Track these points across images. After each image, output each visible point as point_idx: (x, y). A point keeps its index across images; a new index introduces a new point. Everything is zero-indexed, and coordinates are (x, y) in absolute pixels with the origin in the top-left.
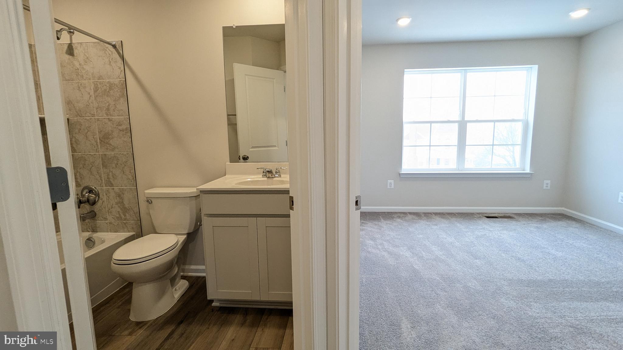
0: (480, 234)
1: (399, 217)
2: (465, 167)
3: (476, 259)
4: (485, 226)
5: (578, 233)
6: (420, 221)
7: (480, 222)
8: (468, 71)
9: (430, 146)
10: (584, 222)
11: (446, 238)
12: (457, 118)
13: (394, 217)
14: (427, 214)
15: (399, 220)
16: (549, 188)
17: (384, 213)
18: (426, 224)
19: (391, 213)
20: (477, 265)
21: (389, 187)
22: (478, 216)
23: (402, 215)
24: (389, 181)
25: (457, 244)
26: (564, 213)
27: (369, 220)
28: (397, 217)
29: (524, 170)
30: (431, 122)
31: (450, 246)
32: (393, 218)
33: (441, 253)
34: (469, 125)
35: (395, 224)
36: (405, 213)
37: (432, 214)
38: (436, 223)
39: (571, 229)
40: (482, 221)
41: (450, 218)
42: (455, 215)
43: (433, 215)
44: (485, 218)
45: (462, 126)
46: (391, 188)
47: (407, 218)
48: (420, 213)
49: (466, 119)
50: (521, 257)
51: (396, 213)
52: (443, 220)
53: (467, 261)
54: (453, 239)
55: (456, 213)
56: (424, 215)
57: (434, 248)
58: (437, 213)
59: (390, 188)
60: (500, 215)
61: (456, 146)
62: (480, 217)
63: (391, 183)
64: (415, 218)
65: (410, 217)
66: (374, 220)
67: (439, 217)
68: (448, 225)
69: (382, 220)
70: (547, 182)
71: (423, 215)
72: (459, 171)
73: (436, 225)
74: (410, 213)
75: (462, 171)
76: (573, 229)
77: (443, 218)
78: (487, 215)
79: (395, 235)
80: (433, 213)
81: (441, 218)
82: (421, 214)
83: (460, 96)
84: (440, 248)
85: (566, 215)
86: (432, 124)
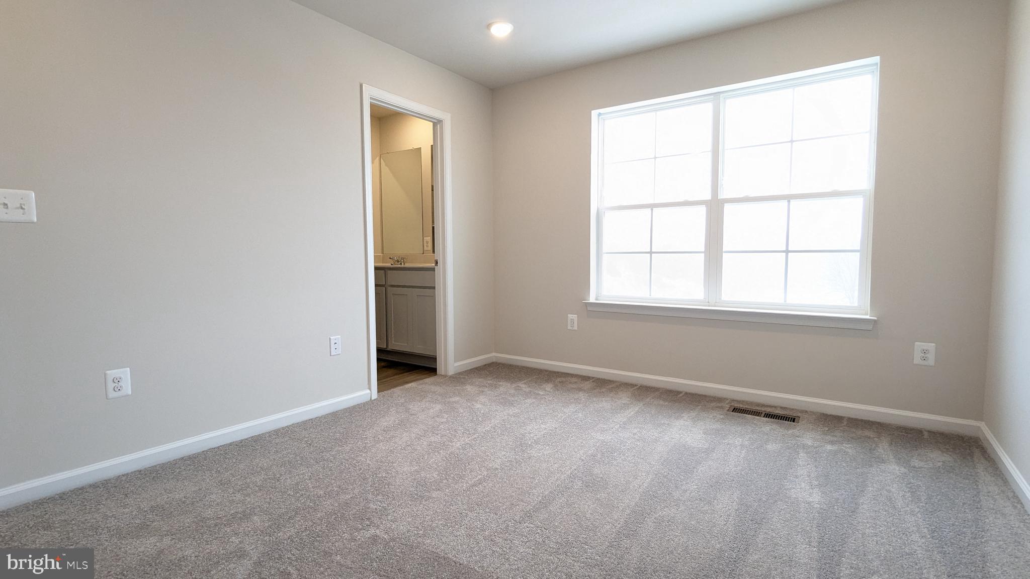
9: (651, 253)
12: (707, 196)
16: (931, 363)
21: (569, 328)
24: (571, 316)
30: (652, 206)
34: (727, 208)
46: (574, 329)
49: (721, 196)
61: (702, 252)
63: (572, 321)
70: (925, 348)
72: (709, 306)
86: (654, 209)
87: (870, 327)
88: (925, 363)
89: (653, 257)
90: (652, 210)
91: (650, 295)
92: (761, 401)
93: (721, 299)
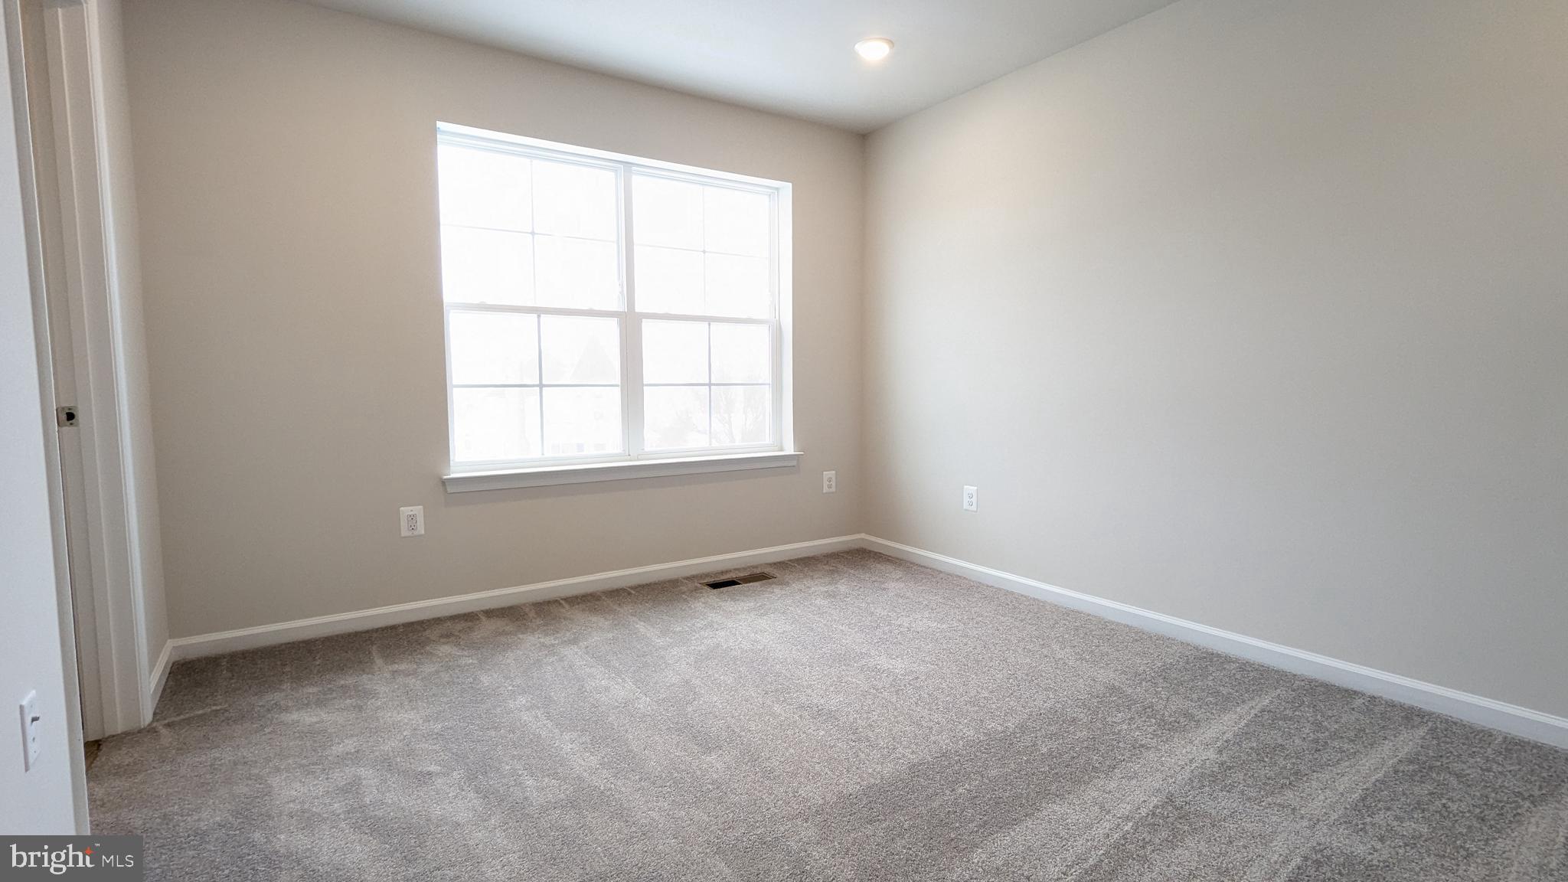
0: (703, 647)
1: (448, 636)
2: (646, 450)
3: (708, 750)
4: (713, 616)
5: (908, 594)
6: (521, 636)
7: (698, 605)
8: (634, 168)
9: (541, 386)
10: (907, 562)
11: (607, 689)
12: (616, 305)
13: (428, 638)
14: (546, 608)
15: (445, 649)
16: (833, 489)
17: (393, 628)
18: (543, 645)
19: (421, 623)
20: (715, 776)
21: (405, 532)
22: (691, 585)
23: (459, 626)
24: (405, 511)
25: (644, 704)
26: (864, 547)
27: (319, 672)
28: (442, 636)
29: (782, 450)
30: (538, 311)
31: (622, 717)
32: (423, 644)
33: (594, 761)
34: (647, 326)
35: (428, 668)
36: (469, 618)
37: (560, 604)
38: (574, 633)
39: (893, 585)
40: (702, 600)
41: (616, 607)
42: (630, 594)
43: (563, 607)
44: (709, 589)
45: (630, 324)
46: (416, 533)
47: (477, 635)
48: (524, 605)
49: (638, 309)
50: (822, 701)
51: (438, 621)
52: (594, 619)
53: (684, 767)
54: (630, 685)
55: (631, 588)
56: (536, 613)
57: (567, 744)
58: (576, 597)
59: (410, 534)
60: (742, 575)
61: (617, 386)
62: (696, 589)
63: (412, 518)
64: (507, 628)
65: (488, 626)
66: (341, 668)
67: (583, 610)
68: (610, 635)
69: (379, 661)
70: (830, 476)
71: (532, 614)
72: (631, 461)
73: (574, 641)
74: (490, 613)
75: (638, 460)
76: (896, 585)
77: (594, 610)
78: (711, 580)
79: (421, 722)
80: (566, 599)
81: (590, 611)
82: (527, 610)
83: (618, 240)
84: (587, 738)
85: (870, 551)
86: (542, 315)
87: (794, 463)
88: (831, 490)
89: (544, 391)
90: (539, 316)
91: (543, 454)
92: (729, 566)
93: (643, 449)
